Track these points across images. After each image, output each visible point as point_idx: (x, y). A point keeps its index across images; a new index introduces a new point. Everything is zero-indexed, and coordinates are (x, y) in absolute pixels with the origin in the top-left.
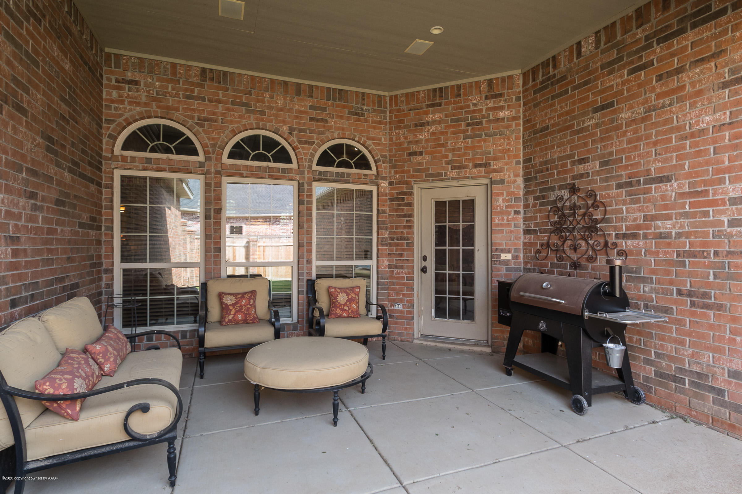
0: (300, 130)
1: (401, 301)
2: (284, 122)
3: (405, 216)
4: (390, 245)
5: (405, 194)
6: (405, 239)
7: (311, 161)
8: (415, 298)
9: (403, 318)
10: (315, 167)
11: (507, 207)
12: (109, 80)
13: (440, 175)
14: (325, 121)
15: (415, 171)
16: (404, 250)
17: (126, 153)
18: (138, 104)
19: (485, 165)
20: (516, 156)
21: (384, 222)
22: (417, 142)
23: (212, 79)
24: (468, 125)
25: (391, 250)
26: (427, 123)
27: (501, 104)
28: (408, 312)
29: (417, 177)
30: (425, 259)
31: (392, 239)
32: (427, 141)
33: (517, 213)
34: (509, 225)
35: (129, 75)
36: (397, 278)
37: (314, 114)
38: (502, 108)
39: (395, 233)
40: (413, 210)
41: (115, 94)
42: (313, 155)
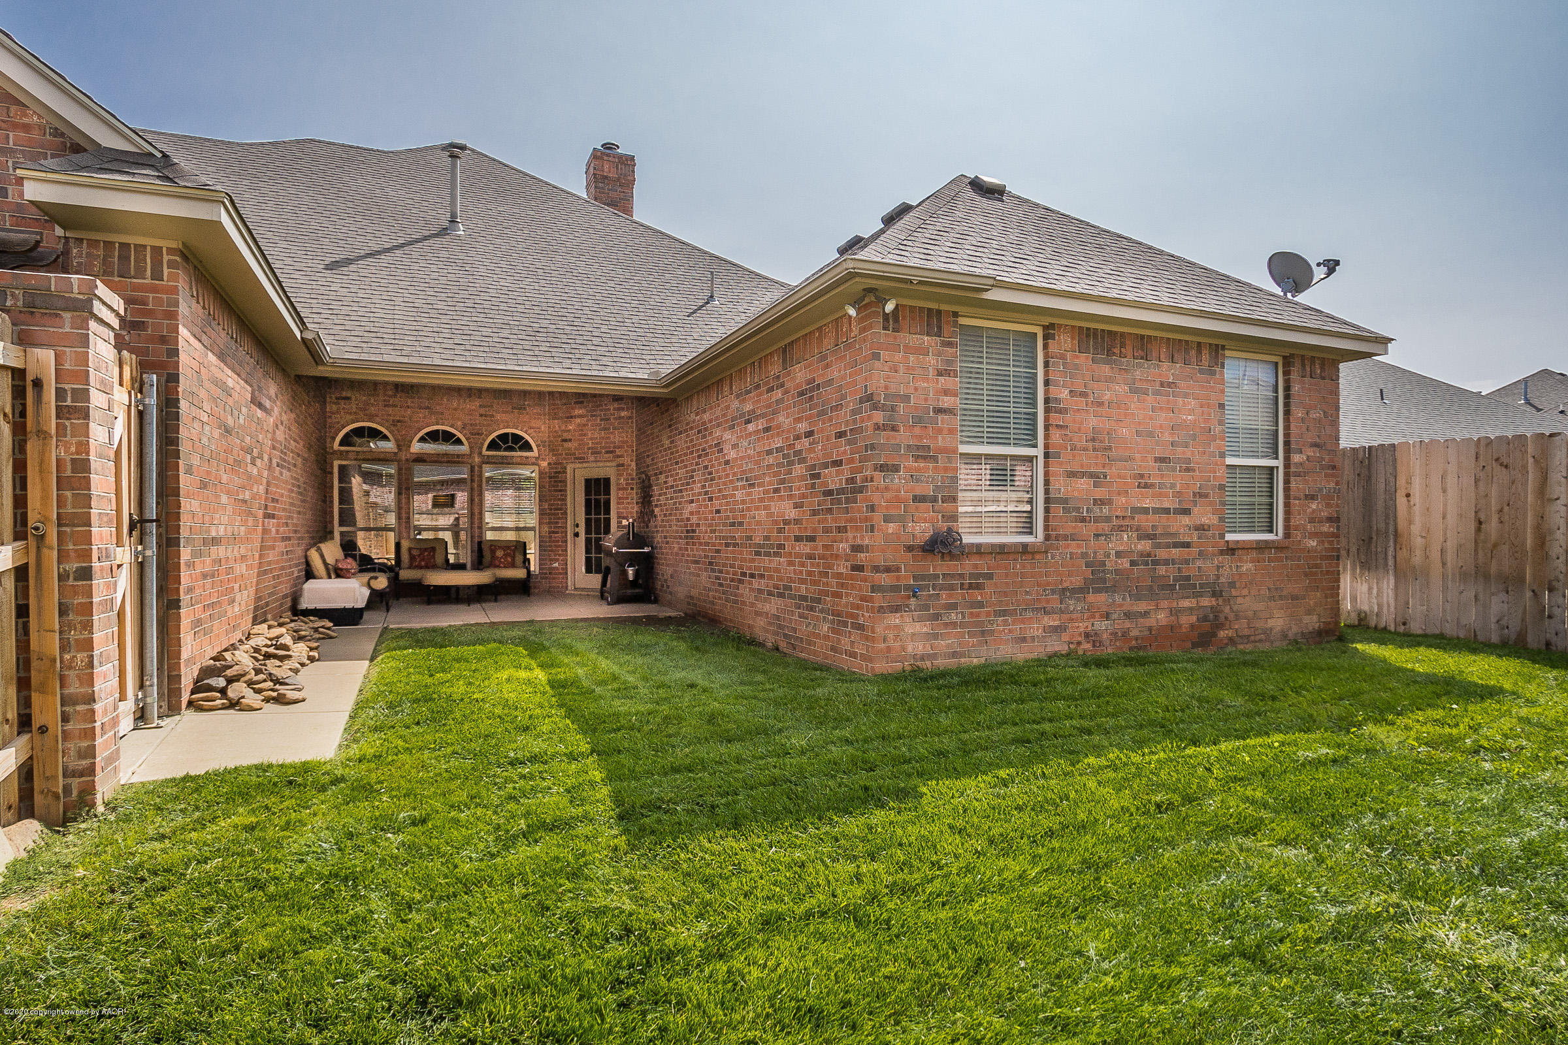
0: (471, 425)
1: (557, 560)
2: (458, 419)
3: (560, 491)
4: (549, 514)
5: (559, 472)
6: (561, 509)
7: (481, 448)
8: (569, 558)
9: (561, 574)
10: (485, 452)
11: (627, 484)
12: (331, 398)
13: (584, 458)
14: (492, 416)
15: (566, 454)
16: (559, 518)
17: (342, 448)
18: (351, 413)
19: (611, 452)
20: (632, 446)
21: (545, 496)
22: (569, 431)
23: (402, 391)
24: (601, 420)
25: (550, 519)
26: (575, 417)
27: (622, 406)
28: (563, 569)
29: (568, 459)
30: (577, 526)
31: (551, 509)
32: (574, 430)
33: (632, 489)
34: (627, 498)
35: (344, 394)
36: (554, 541)
37: (482, 411)
38: (623, 409)
39: (552, 505)
40: (566, 486)
41: (334, 407)
42: (482, 444)
